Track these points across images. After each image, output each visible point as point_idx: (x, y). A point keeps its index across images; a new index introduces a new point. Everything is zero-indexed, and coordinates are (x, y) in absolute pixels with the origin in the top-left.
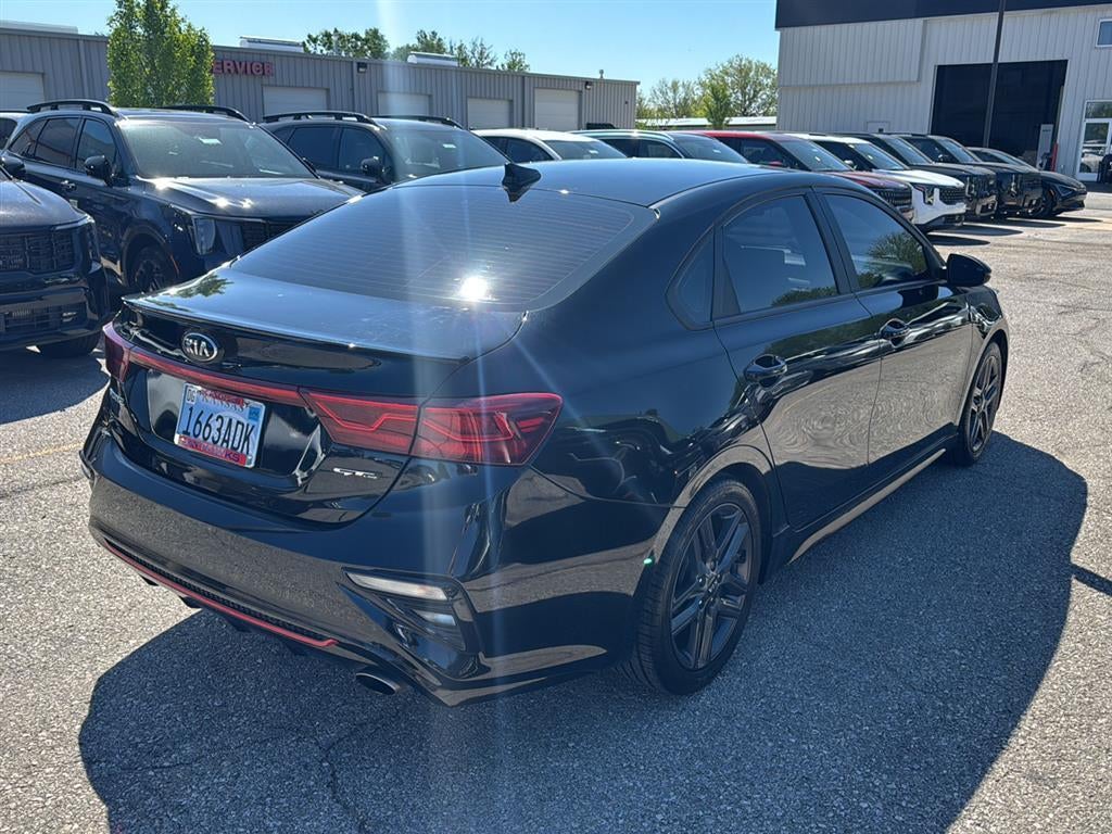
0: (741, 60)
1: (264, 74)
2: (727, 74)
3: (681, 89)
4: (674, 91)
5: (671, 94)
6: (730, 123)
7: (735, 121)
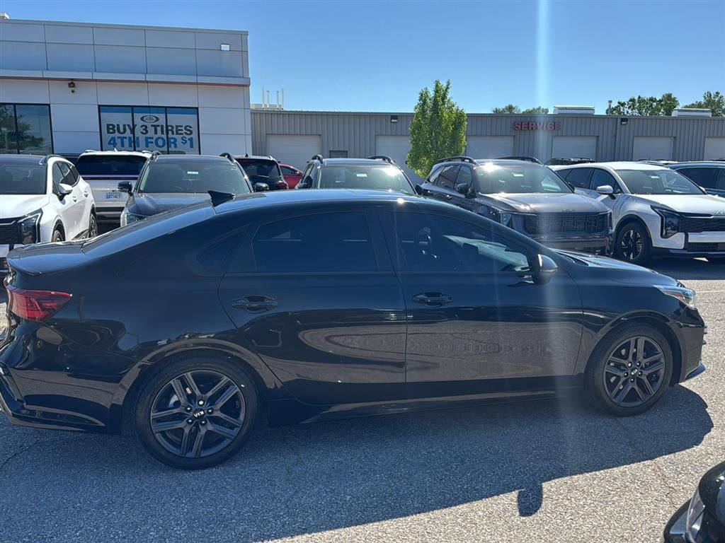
1: (554, 129)
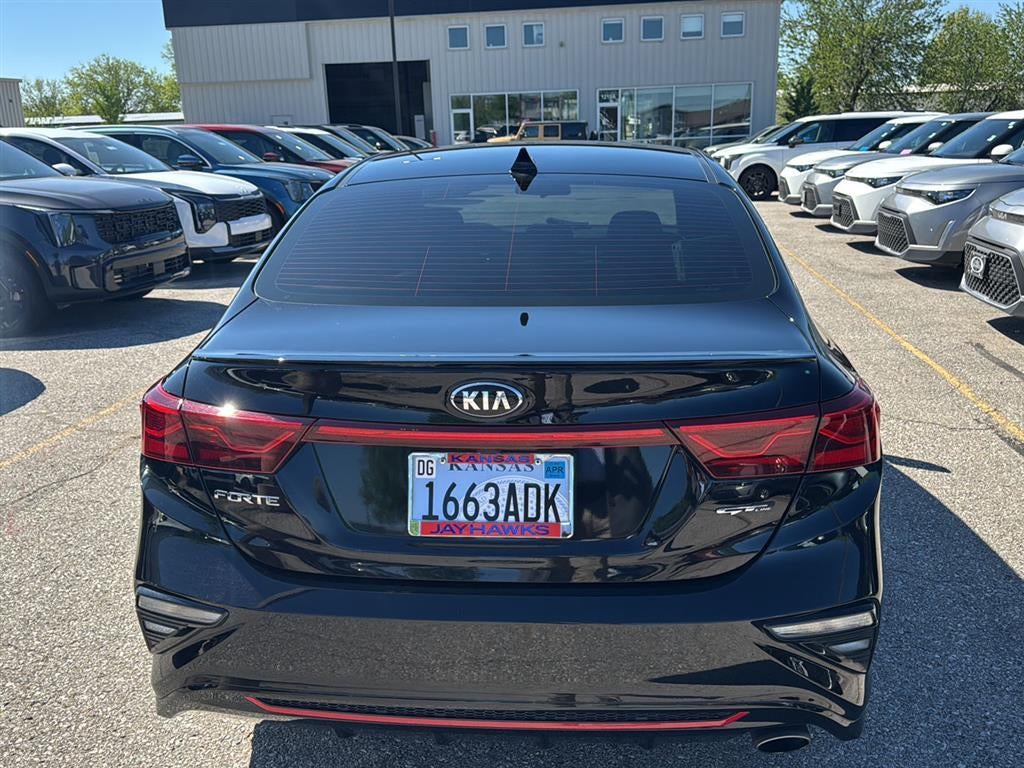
0: (108, 59)
2: (96, 72)
3: (46, 88)
4: (39, 90)
5: (36, 93)
6: (125, 120)
7: (129, 118)
